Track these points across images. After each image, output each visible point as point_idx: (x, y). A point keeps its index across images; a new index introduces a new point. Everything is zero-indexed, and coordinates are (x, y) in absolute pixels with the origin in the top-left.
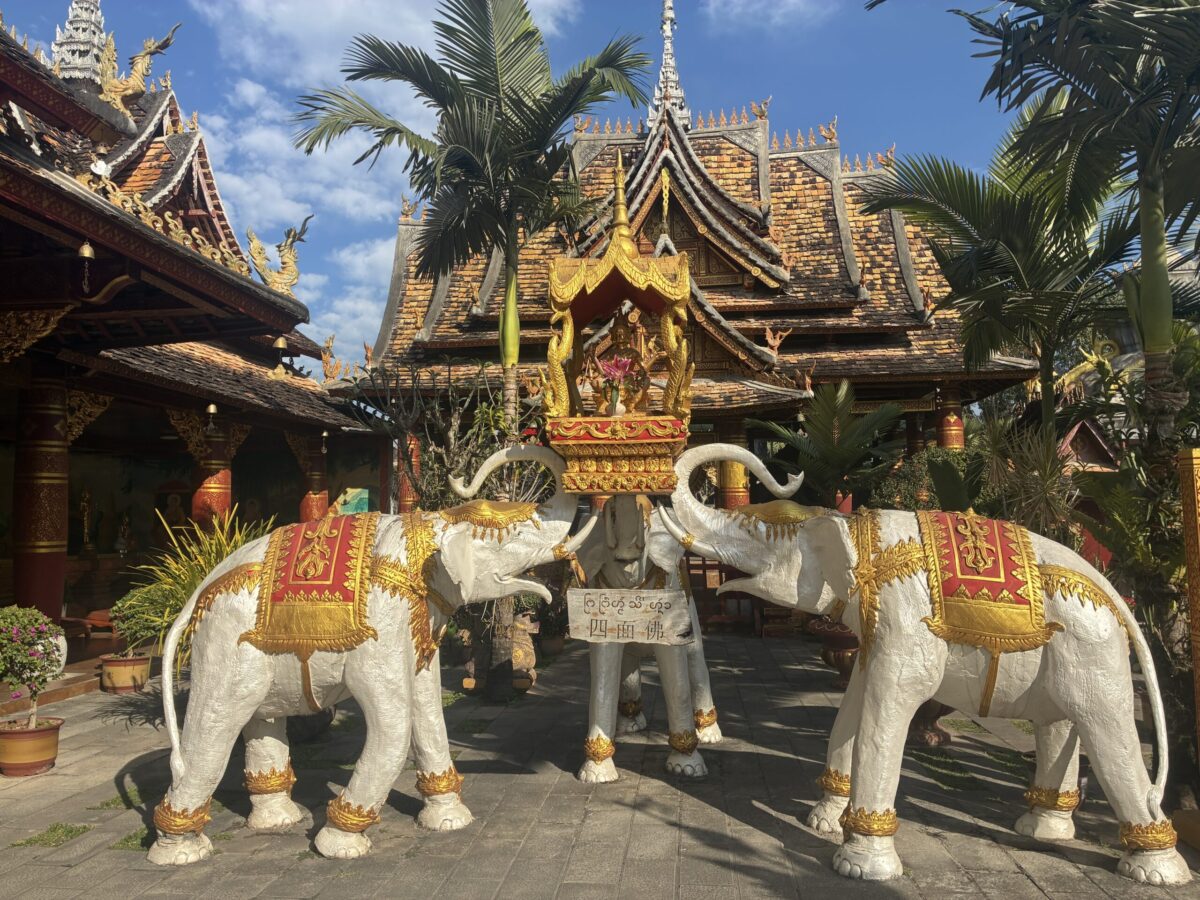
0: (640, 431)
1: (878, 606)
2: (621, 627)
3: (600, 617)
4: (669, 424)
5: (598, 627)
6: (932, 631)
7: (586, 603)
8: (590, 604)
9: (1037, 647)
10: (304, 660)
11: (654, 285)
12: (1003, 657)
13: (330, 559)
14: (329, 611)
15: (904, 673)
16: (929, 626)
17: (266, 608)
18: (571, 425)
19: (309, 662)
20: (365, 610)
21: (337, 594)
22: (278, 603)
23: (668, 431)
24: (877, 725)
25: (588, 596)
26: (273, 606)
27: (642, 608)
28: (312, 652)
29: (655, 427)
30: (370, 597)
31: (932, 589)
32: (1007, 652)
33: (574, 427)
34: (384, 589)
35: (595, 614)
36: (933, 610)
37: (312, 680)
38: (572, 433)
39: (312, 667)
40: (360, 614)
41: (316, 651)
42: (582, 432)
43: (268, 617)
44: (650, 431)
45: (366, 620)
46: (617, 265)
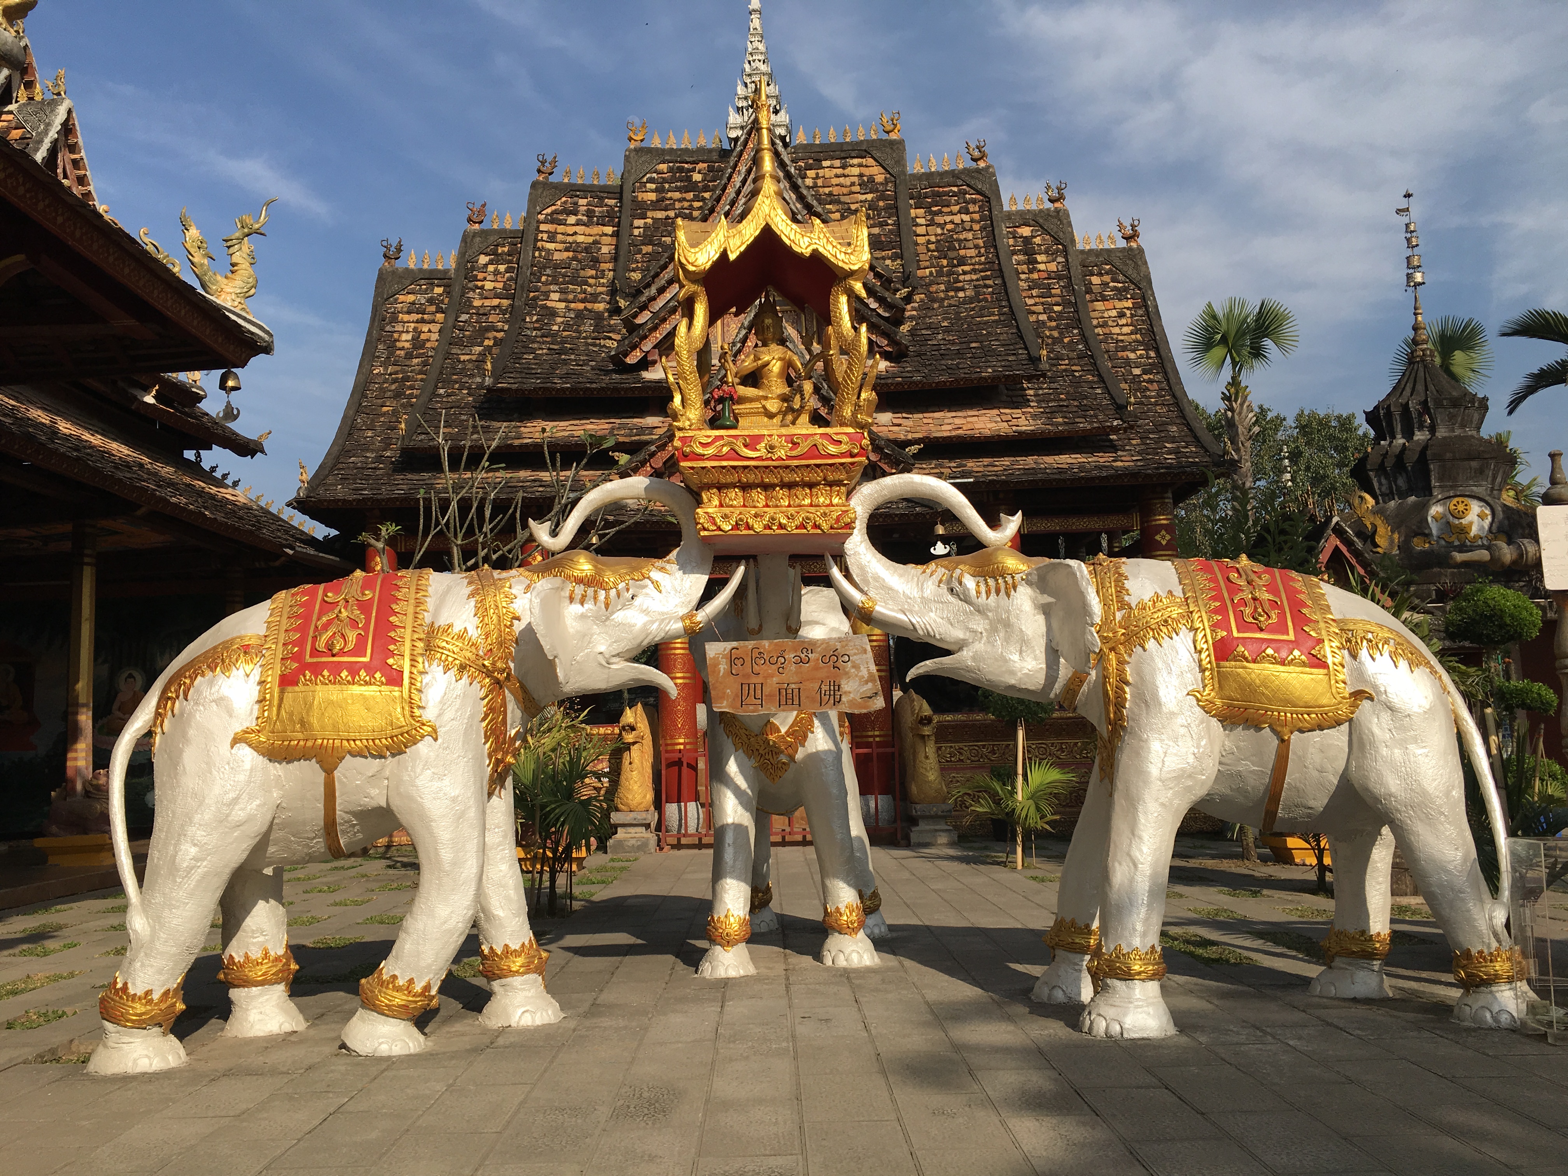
0: (805, 447)
1: (1129, 678)
2: (783, 691)
3: (754, 680)
4: (845, 438)
5: (752, 695)
6: (1203, 707)
7: (733, 663)
8: (739, 661)
9: (1339, 723)
10: (329, 772)
11: (821, 250)
12: (1295, 737)
13: (366, 628)
14: (366, 699)
15: (1167, 764)
16: (1198, 700)
17: (272, 696)
18: (710, 441)
19: (336, 773)
20: (419, 699)
21: (378, 675)
22: (290, 689)
23: (844, 448)
24: (1133, 834)
25: (735, 651)
26: (282, 692)
27: (811, 663)
28: (342, 759)
29: (825, 442)
30: (427, 679)
31: (1200, 652)
32: (1301, 731)
33: (714, 442)
34: (446, 670)
35: (747, 676)
36: (1203, 680)
37: (338, 801)
38: (710, 451)
39: (340, 781)
40: (411, 704)
41: (348, 757)
42: (725, 449)
43: (275, 709)
44: (820, 447)
45: (421, 712)
46: (770, 222)
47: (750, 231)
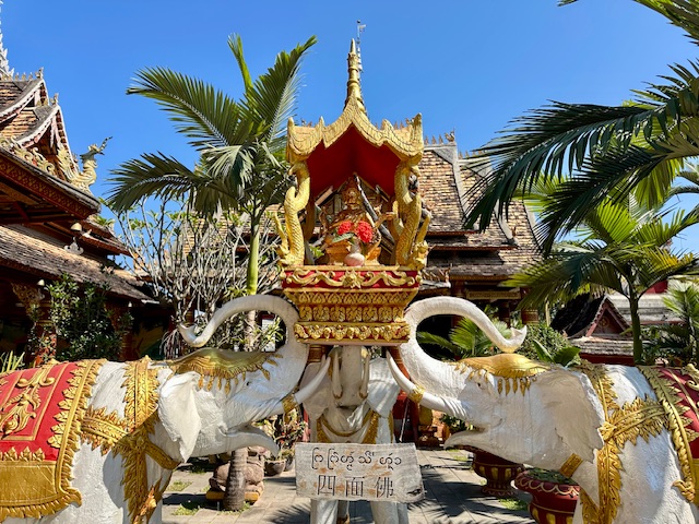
0: (374, 280)
2: (350, 484)
3: (328, 473)
4: (404, 274)
5: (327, 485)
6: (685, 497)
7: (314, 458)
8: (319, 459)
11: (389, 141)
13: (39, 411)
14: (27, 471)
16: (682, 491)
18: (306, 273)
20: (69, 470)
21: (39, 451)
23: (402, 281)
25: (316, 451)
27: (372, 464)
29: (389, 277)
30: (77, 455)
33: (309, 274)
34: (94, 446)
35: (324, 470)
36: (683, 473)
38: (306, 281)
40: (64, 474)
42: (317, 281)
44: (385, 280)
45: (70, 483)
46: (355, 122)
47: (341, 128)
